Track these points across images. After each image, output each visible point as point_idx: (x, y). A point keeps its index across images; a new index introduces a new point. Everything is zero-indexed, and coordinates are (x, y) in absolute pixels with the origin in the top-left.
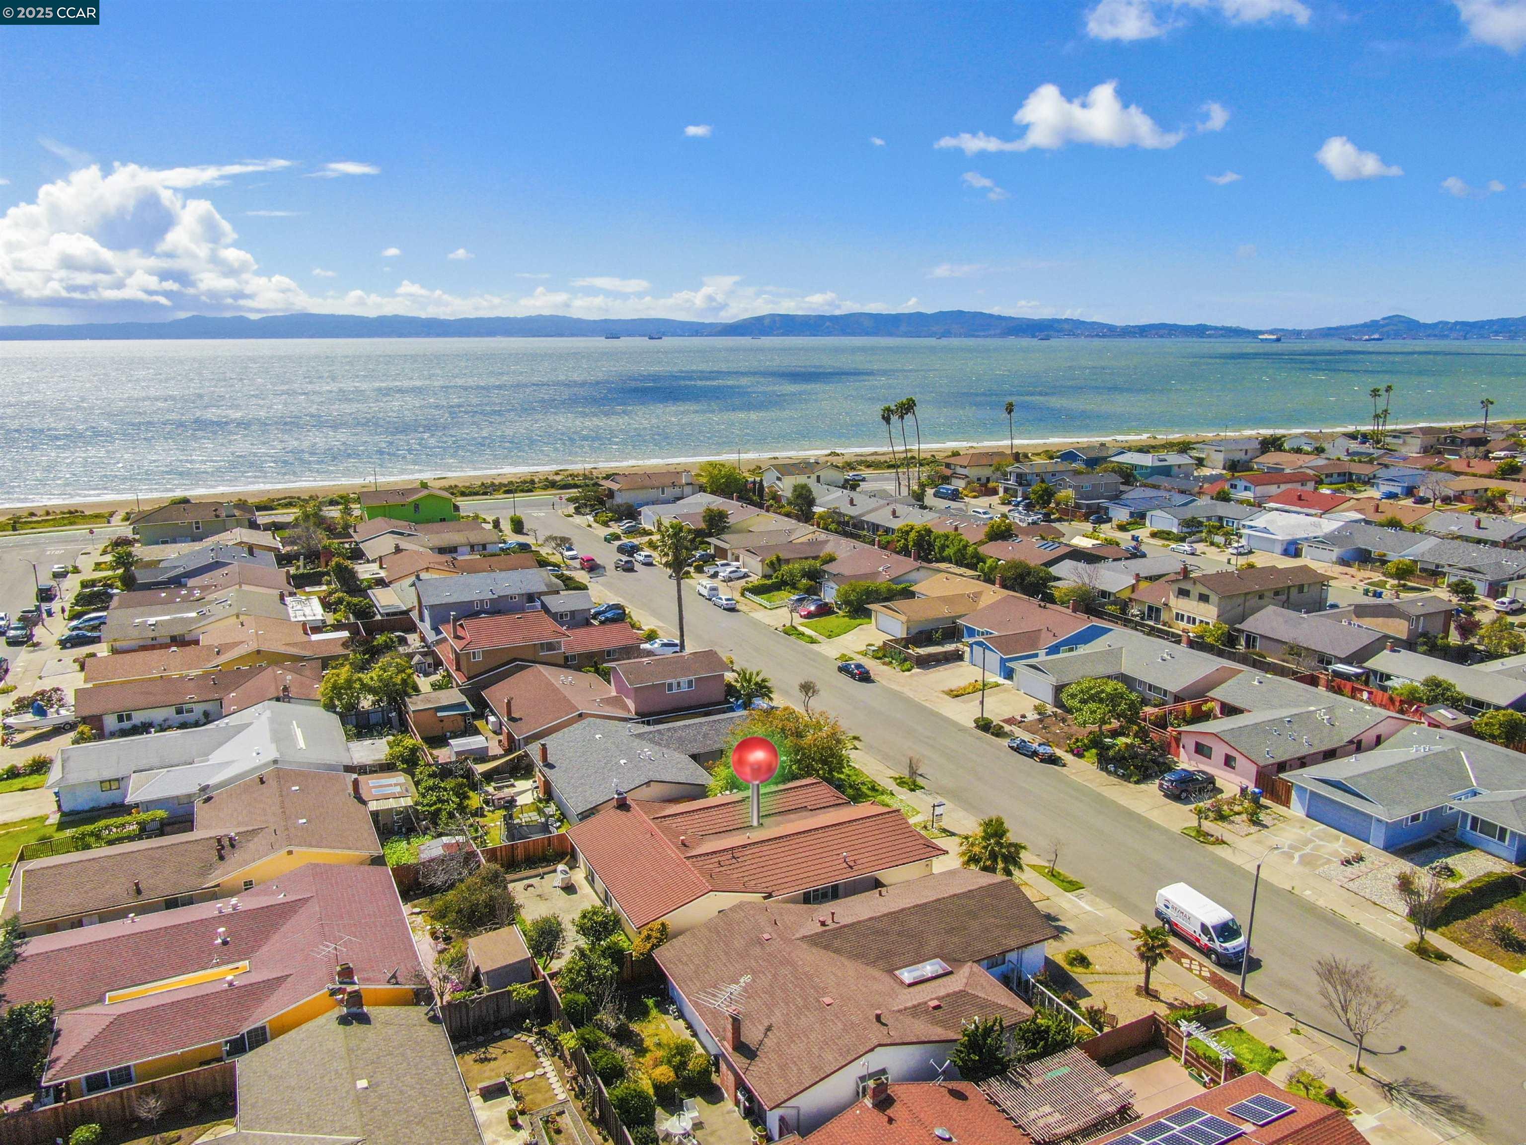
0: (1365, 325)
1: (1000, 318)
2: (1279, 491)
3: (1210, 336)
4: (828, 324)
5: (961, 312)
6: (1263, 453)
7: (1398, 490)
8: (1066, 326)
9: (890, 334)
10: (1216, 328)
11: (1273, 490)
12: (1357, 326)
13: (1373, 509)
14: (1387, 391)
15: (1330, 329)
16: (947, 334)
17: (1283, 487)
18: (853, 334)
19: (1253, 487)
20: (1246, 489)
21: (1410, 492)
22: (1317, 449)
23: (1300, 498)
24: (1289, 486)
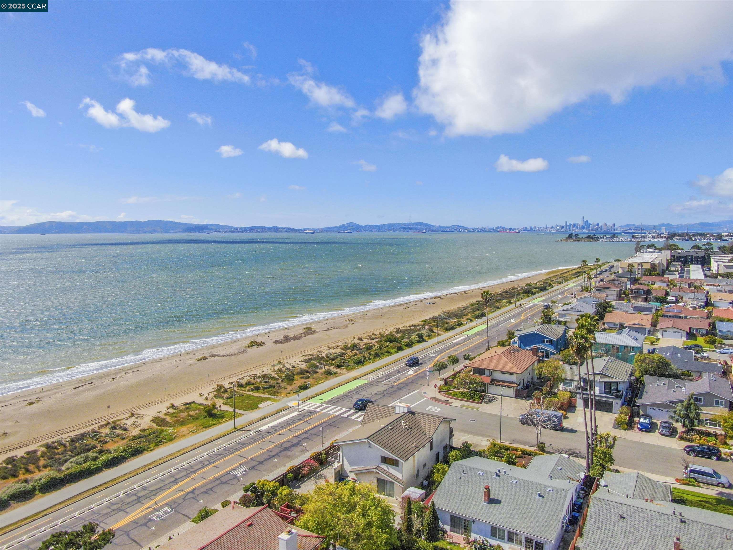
0: (340, 227)
1: (180, 224)
3: (280, 232)
4: (85, 227)
5: (159, 221)
8: (214, 228)
9: (123, 232)
10: (282, 228)
12: (337, 227)
15: (327, 228)
16: (154, 232)
18: (100, 232)
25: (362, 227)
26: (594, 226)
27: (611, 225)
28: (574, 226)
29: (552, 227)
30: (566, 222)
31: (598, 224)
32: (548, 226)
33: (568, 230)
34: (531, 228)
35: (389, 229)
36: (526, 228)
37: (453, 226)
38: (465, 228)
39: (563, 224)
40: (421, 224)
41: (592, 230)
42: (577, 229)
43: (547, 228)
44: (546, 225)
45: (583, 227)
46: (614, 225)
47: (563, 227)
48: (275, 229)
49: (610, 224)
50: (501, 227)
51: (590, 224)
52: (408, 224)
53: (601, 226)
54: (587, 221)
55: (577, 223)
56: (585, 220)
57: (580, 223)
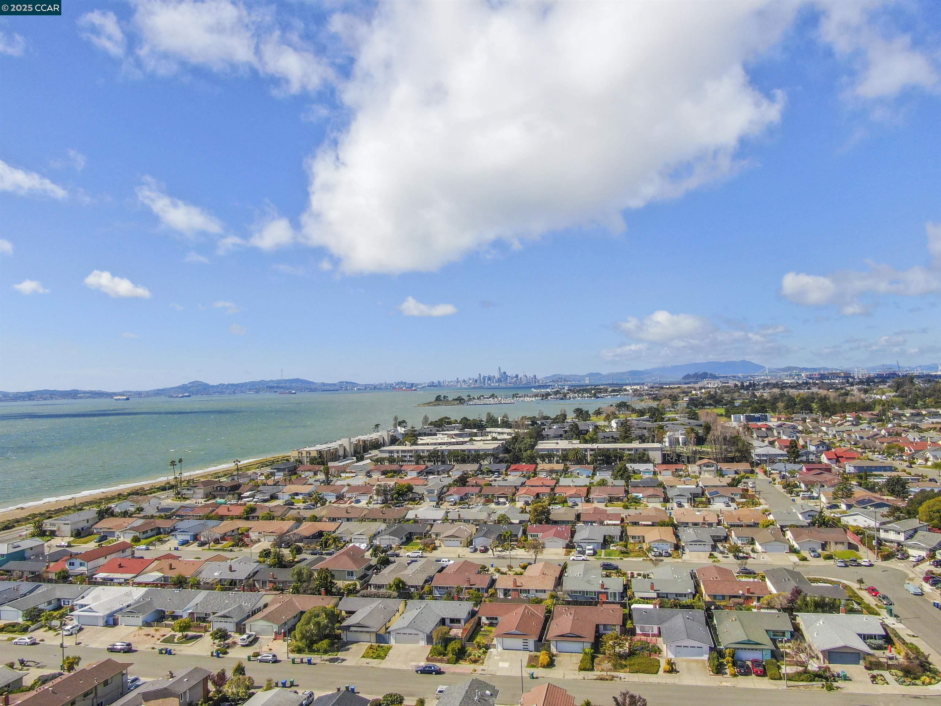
0: (179, 387)
2: (106, 561)
3: (81, 398)
6: (100, 520)
7: (188, 538)
10: (85, 392)
11: (102, 561)
12: (174, 388)
13: (168, 567)
14: (180, 462)
15: (159, 390)
17: (109, 558)
19: (86, 563)
20: (81, 565)
21: (195, 538)
22: (138, 509)
23: (120, 566)
24: (113, 556)
25: (213, 387)
26: (512, 378)
27: (532, 377)
28: (489, 379)
29: (464, 381)
30: (480, 374)
31: (517, 376)
32: (459, 380)
33: (482, 385)
34: (439, 382)
35: (250, 390)
36: (433, 383)
37: (340, 382)
38: (354, 384)
39: (476, 377)
40: (297, 380)
41: (510, 383)
42: (493, 382)
43: (458, 382)
44: (458, 379)
45: (499, 380)
46: (535, 376)
47: (476, 381)
48: (73, 394)
49: (530, 375)
50: (402, 383)
51: (507, 376)
52: (279, 382)
53: (520, 378)
54: (505, 373)
55: (492, 375)
56: (502, 371)
57: (497, 376)
